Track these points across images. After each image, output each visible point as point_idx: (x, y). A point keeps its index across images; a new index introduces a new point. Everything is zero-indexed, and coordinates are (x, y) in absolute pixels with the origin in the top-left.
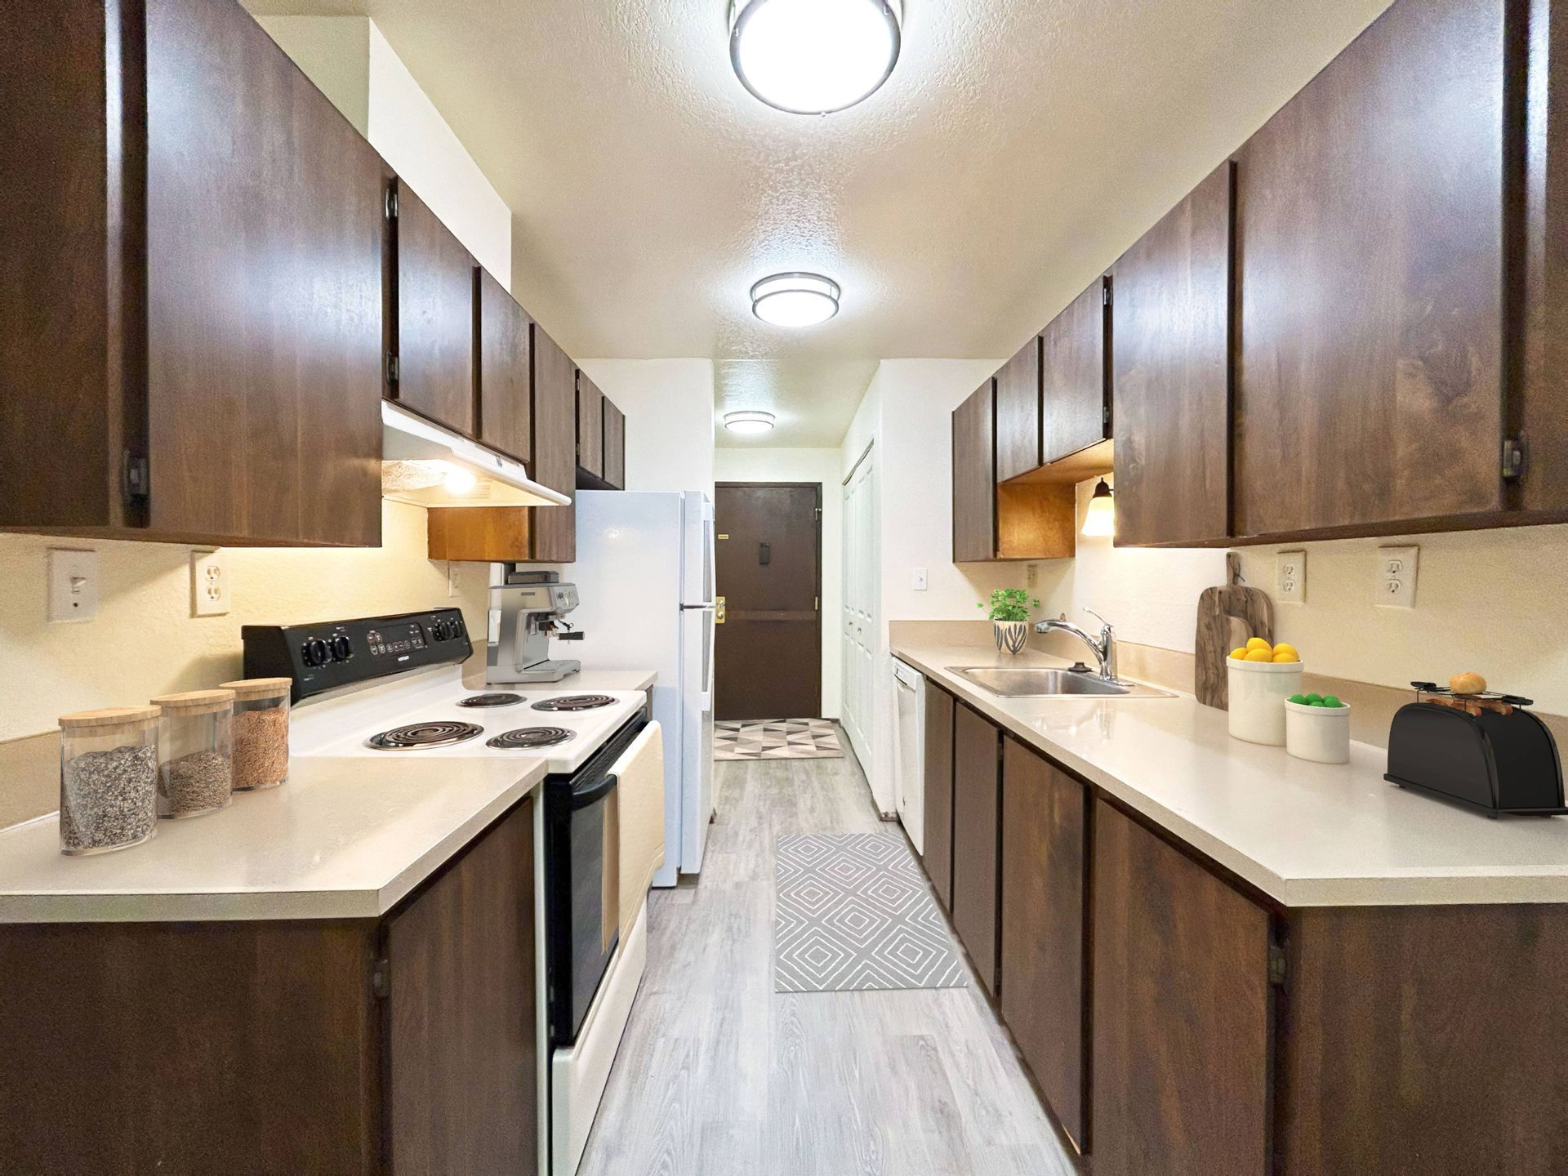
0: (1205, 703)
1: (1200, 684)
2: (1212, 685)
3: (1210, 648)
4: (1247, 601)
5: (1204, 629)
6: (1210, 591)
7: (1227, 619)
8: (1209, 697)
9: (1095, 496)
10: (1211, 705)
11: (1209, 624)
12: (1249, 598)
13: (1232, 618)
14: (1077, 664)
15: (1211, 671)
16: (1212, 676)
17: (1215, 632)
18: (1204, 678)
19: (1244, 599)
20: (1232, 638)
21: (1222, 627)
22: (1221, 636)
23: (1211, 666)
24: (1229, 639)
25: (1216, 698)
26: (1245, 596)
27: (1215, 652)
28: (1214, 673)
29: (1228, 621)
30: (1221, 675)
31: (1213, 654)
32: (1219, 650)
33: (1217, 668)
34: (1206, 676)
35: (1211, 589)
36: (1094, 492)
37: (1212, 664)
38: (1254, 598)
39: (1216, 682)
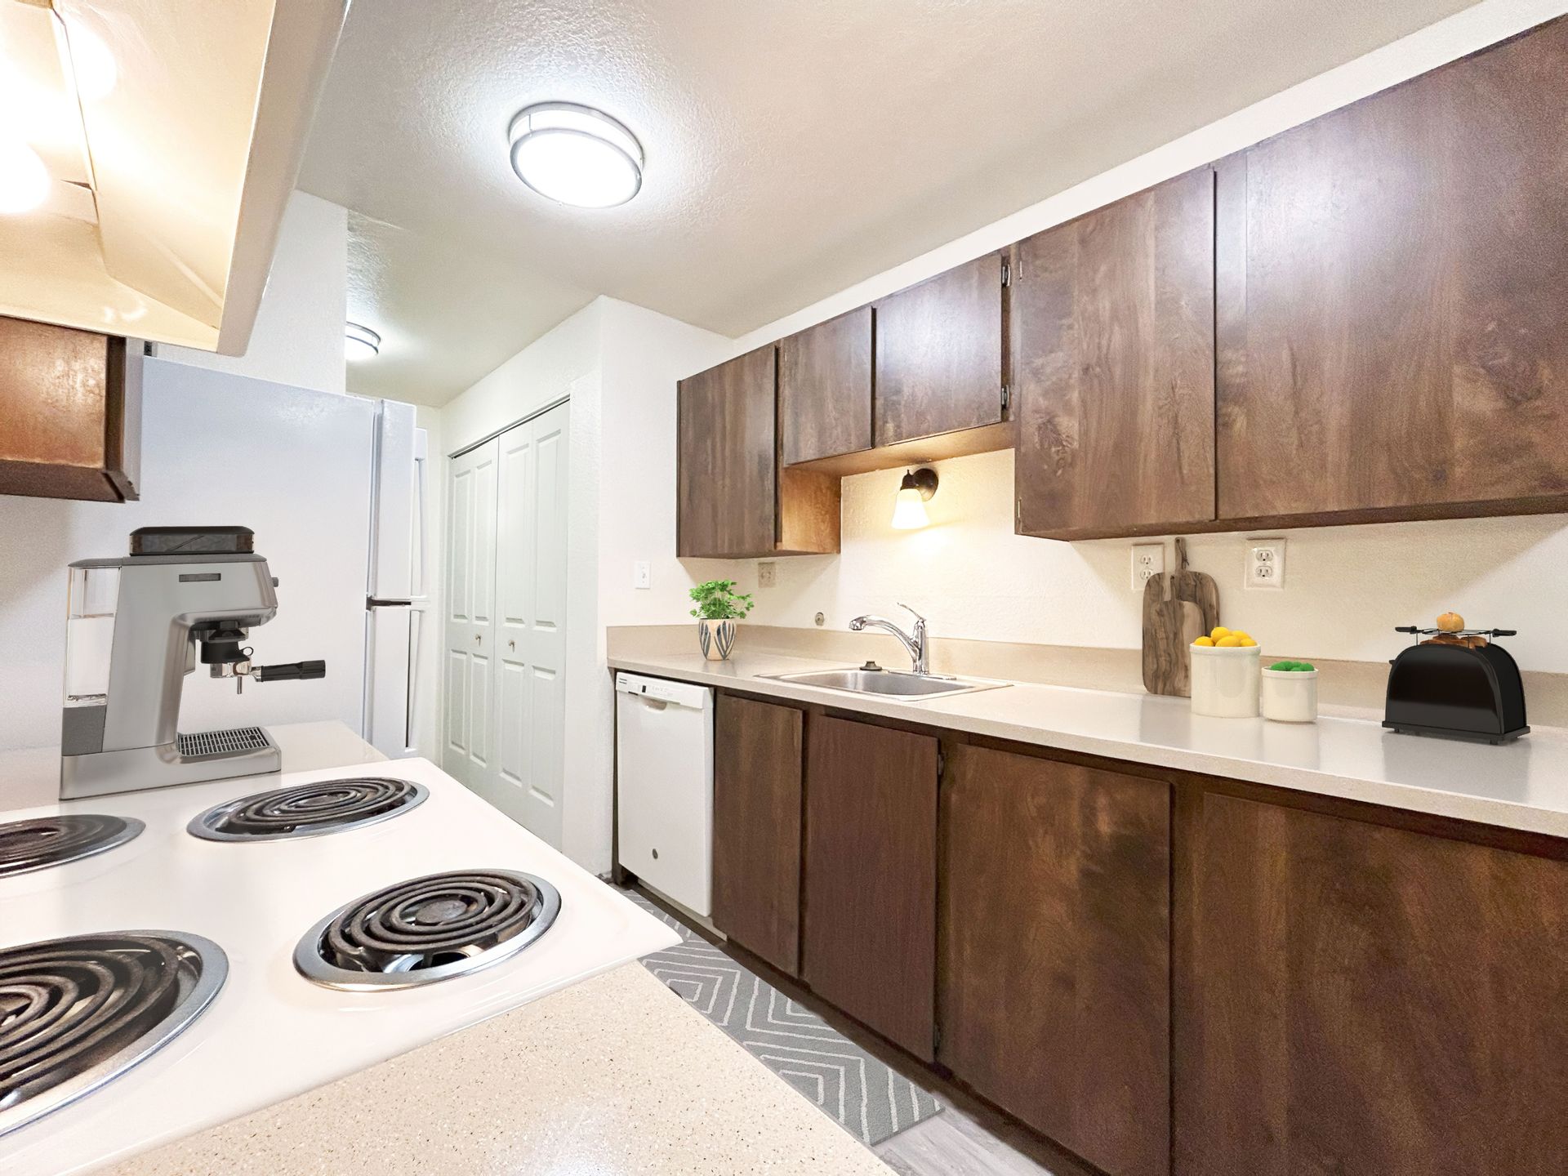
0: (1156, 693)
1: (1150, 673)
2: (1164, 673)
3: (1161, 634)
4: (1196, 586)
5: (1154, 616)
6: (1157, 577)
7: (1180, 604)
8: (1160, 686)
9: (901, 489)
10: (1163, 694)
11: (1161, 610)
12: (1198, 582)
13: (1185, 603)
14: (868, 663)
15: (1163, 658)
16: (1164, 662)
17: (1166, 618)
18: (1155, 666)
19: (1193, 583)
20: (1185, 624)
21: (1174, 612)
22: (1173, 621)
23: (1163, 653)
24: (1182, 624)
25: (1168, 684)
26: (1194, 581)
27: (1167, 638)
28: (1166, 660)
29: (1181, 605)
30: (1174, 661)
31: (1165, 641)
32: (1172, 636)
33: (1169, 654)
34: (1158, 663)
35: (1158, 574)
36: (901, 485)
37: (1164, 651)
38: (1204, 581)
39: (1168, 668)
